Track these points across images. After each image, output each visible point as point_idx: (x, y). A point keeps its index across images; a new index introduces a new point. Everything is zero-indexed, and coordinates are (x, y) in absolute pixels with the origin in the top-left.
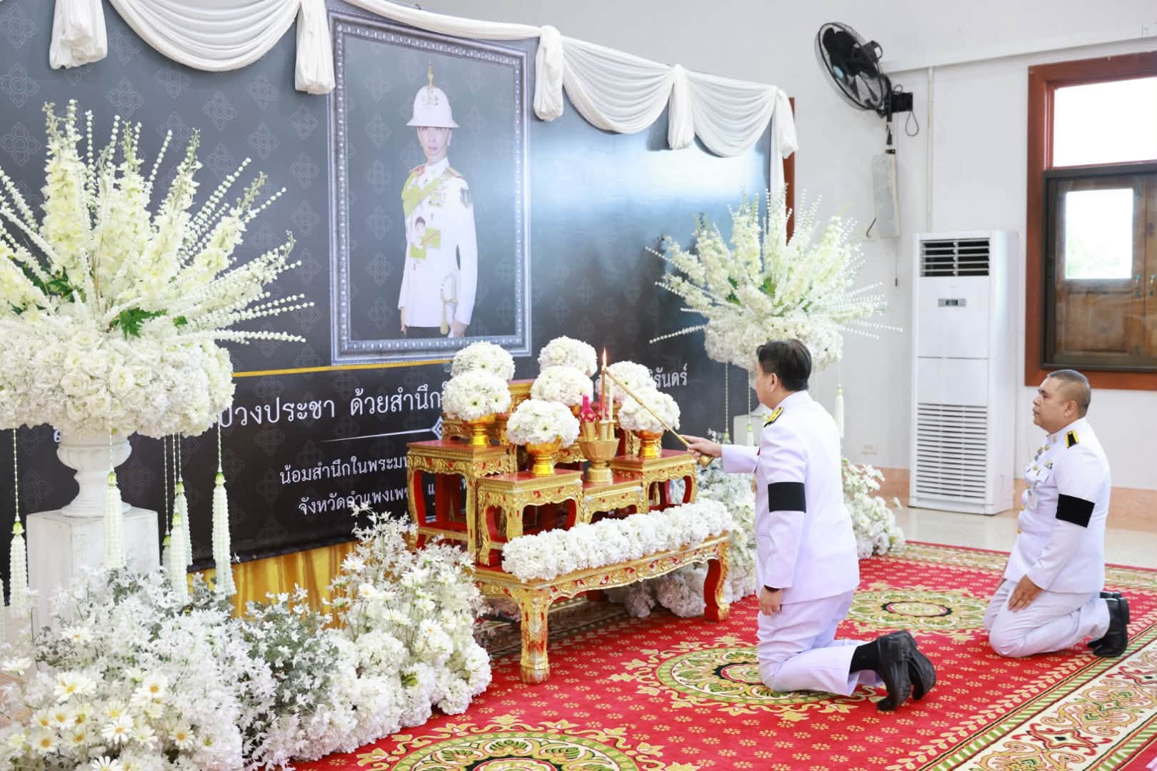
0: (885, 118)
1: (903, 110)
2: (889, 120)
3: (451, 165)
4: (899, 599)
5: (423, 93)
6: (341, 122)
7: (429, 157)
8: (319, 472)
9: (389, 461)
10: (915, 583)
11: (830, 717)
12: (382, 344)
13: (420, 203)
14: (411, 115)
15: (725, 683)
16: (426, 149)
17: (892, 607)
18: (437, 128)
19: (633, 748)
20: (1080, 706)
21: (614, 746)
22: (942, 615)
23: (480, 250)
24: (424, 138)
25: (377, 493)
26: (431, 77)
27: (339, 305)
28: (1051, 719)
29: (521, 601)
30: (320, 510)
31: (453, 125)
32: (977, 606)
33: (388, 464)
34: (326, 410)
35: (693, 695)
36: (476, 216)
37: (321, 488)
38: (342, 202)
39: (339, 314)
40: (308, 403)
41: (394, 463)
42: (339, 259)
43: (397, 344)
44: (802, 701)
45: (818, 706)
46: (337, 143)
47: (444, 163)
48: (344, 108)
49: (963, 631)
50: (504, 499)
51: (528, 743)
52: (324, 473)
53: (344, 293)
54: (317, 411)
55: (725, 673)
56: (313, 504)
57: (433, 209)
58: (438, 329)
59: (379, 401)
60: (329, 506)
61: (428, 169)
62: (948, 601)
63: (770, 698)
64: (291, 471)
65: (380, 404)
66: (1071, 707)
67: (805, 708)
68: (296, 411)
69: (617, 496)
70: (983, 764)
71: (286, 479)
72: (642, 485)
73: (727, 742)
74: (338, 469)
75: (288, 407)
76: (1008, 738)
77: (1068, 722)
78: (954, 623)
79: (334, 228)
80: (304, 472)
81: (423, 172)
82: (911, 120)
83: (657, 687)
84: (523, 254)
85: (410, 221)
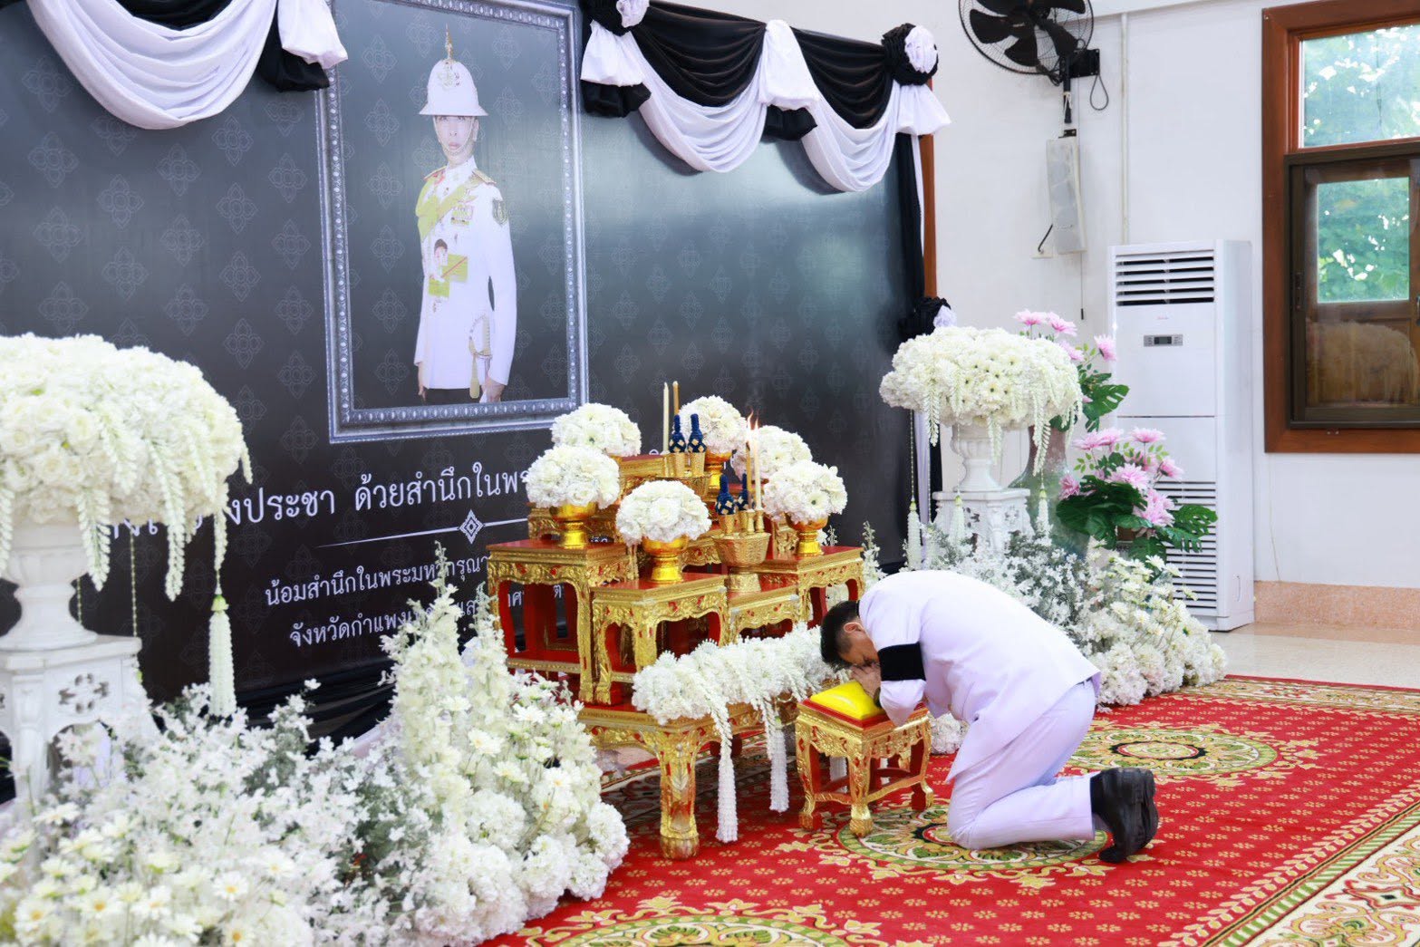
0: (1062, 84)
1: (1085, 73)
2: (1067, 88)
3: (479, 167)
4: (1132, 740)
5: (439, 69)
6: (333, 111)
7: (450, 157)
8: (316, 588)
9: (406, 572)
10: (1148, 719)
11: (1082, 882)
12: (394, 413)
13: (440, 220)
14: (423, 99)
15: (933, 847)
16: (445, 146)
17: (1125, 749)
18: (459, 117)
19: (840, 926)
20: (1405, 859)
21: (814, 926)
22: (1195, 757)
23: (519, 281)
24: (442, 130)
25: (391, 615)
26: (449, 47)
27: (338, 361)
28: (1369, 875)
29: (660, 748)
30: (318, 640)
31: (481, 112)
32: (1238, 744)
33: (404, 575)
34: (324, 505)
35: (896, 862)
36: (513, 236)
37: (317, 611)
38: (339, 221)
39: (338, 373)
40: (300, 495)
41: (411, 574)
42: (336, 299)
43: (414, 413)
44: (1041, 864)
45: (1063, 870)
46: (329, 140)
47: (471, 165)
48: (337, 93)
49: (1227, 775)
50: (631, 614)
51: (699, 928)
52: (322, 590)
53: (343, 344)
54: (312, 505)
55: (928, 835)
56: (309, 632)
57: (458, 229)
58: (467, 391)
59: (391, 490)
60: (330, 634)
61: (450, 173)
62: (1198, 740)
63: (996, 861)
64: (280, 587)
65: (394, 494)
66: (1393, 860)
67: (1046, 872)
68: (285, 505)
69: (768, 607)
70: (1296, 927)
71: (273, 598)
72: (797, 593)
73: (957, 915)
74: (340, 584)
75: (275, 501)
76: (1320, 898)
77: (1393, 878)
78: (1212, 765)
79: (329, 257)
80: (296, 588)
81: (442, 178)
82: (1098, 86)
83: (846, 856)
84: (576, 287)
85: (427, 245)
